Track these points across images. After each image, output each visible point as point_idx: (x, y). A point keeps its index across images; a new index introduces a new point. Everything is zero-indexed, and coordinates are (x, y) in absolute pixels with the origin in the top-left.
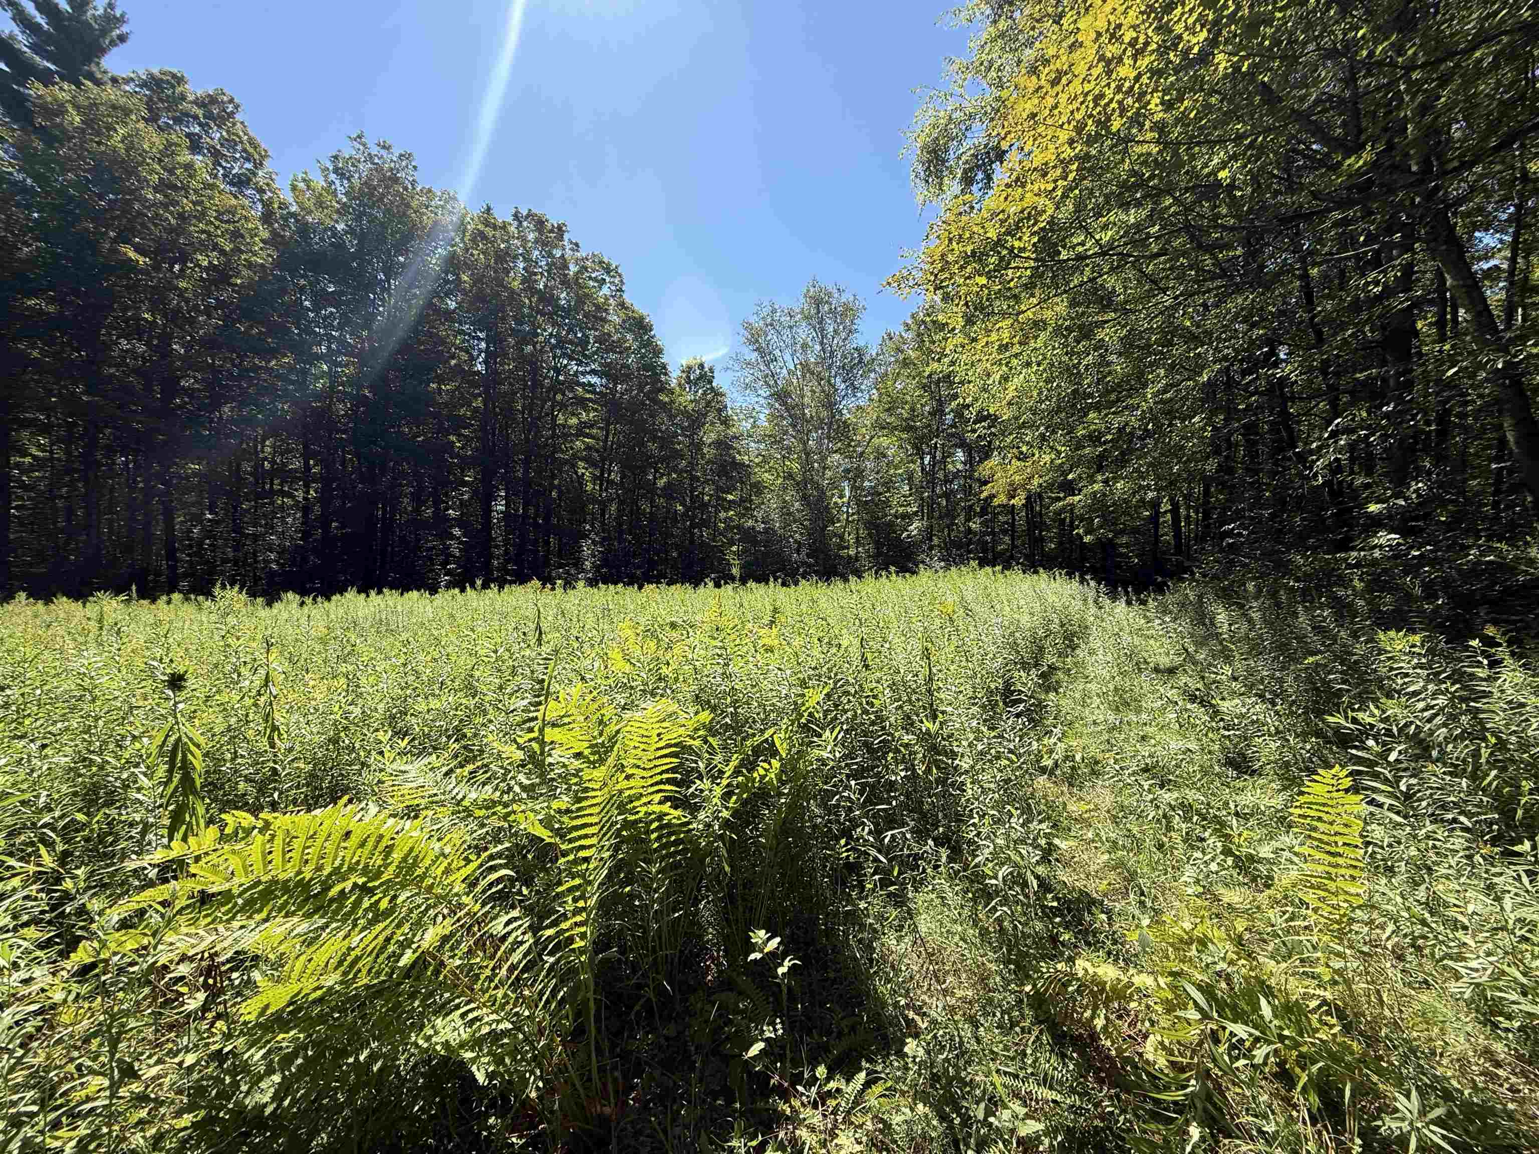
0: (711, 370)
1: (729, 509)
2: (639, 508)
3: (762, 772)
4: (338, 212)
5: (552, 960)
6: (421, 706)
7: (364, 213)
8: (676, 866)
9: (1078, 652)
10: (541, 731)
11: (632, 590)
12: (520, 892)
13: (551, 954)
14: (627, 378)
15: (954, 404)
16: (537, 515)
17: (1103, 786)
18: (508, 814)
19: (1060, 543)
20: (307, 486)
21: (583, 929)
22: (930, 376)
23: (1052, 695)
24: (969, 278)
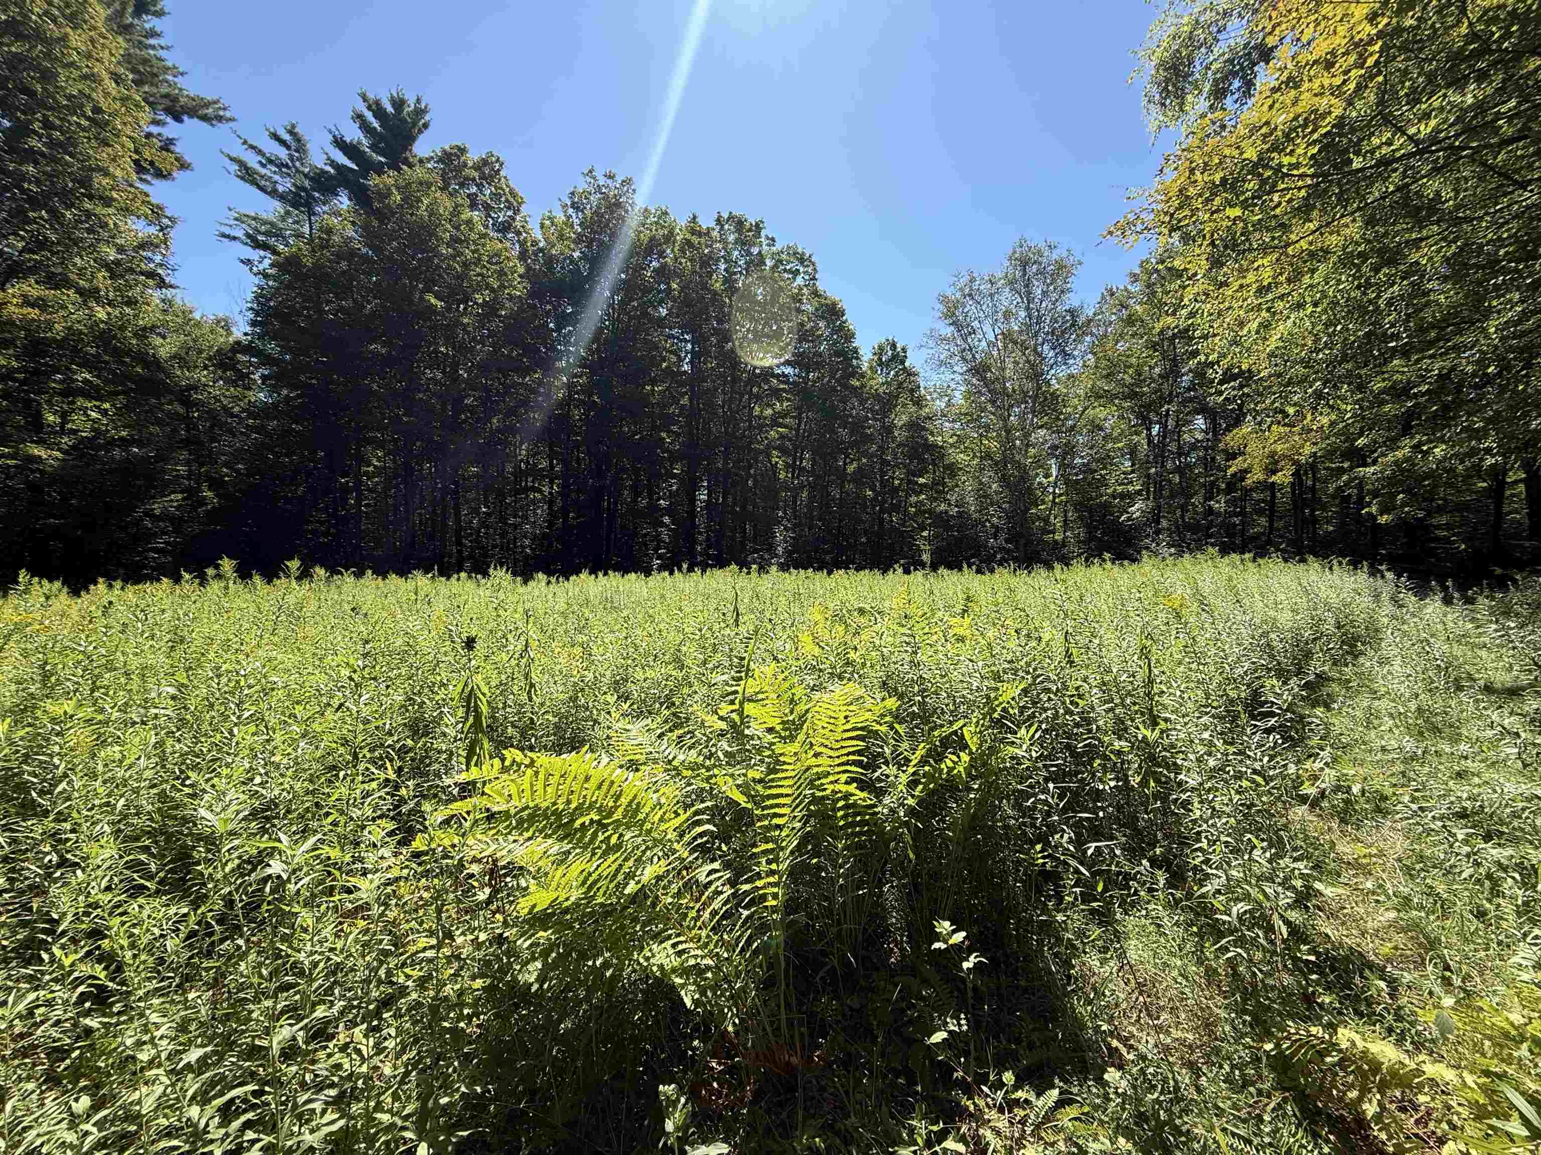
0: (904, 350)
1: (921, 492)
2: (829, 494)
3: (950, 764)
4: (574, 242)
5: (746, 913)
6: (639, 675)
7: (592, 240)
8: (860, 846)
9: (1361, 660)
10: (741, 704)
11: (821, 576)
12: (719, 849)
13: (745, 908)
14: (818, 366)
15: (1192, 363)
16: (735, 504)
17: (1392, 829)
18: (711, 777)
19: (1342, 525)
20: (551, 482)
21: (775, 890)
22: (1162, 332)
23: (1319, 711)
24: (1217, 211)
